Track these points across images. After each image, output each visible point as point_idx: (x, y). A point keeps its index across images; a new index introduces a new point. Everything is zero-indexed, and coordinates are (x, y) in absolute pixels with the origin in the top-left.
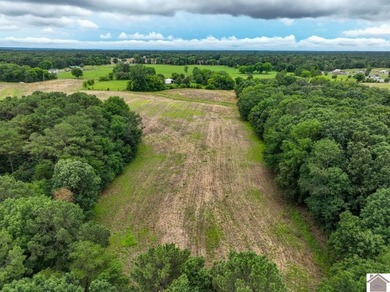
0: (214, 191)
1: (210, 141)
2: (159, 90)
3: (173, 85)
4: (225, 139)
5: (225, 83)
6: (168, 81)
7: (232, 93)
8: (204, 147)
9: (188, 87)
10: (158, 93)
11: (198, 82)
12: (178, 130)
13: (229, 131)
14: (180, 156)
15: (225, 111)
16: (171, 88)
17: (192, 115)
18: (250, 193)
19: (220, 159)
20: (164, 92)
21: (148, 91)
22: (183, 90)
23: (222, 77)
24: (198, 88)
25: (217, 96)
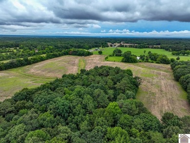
0: (168, 107)
1: (164, 89)
2: (135, 62)
3: (141, 60)
4: (169, 89)
5: (165, 61)
6: (138, 58)
7: (169, 66)
8: (161, 91)
9: (148, 62)
10: (135, 64)
11: (152, 59)
12: (149, 82)
13: (170, 85)
14: (153, 93)
15: (166, 75)
16: (140, 62)
17: (153, 76)
18: (182, 109)
19: (169, 96)
20: (137, 63)
21: (130, 62)
22: (145, 63)
23: (164, 58)
24: (152, 62)
25: (162, 67)
